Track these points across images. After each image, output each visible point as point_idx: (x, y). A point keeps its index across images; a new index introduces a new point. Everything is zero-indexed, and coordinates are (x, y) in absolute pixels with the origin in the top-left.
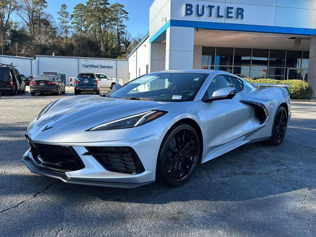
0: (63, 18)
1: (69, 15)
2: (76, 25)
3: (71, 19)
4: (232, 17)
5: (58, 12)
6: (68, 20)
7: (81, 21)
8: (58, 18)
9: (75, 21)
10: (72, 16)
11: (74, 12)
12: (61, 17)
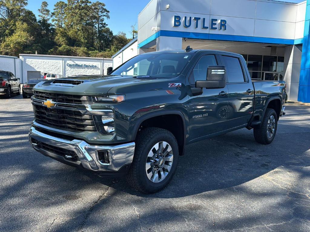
0: (43, 16)
1: (50, 13)
2: (57, 22)
3: (52, 16)
4: (216, 28)
5: (39, 10)
6: (48, 18)
7: (62, 18)
8: (39, 16)
9: (56, 18)
10: (53, 14)
11: (55, 9)
12: (41, 14)
